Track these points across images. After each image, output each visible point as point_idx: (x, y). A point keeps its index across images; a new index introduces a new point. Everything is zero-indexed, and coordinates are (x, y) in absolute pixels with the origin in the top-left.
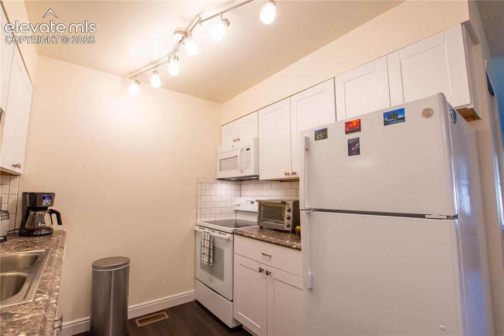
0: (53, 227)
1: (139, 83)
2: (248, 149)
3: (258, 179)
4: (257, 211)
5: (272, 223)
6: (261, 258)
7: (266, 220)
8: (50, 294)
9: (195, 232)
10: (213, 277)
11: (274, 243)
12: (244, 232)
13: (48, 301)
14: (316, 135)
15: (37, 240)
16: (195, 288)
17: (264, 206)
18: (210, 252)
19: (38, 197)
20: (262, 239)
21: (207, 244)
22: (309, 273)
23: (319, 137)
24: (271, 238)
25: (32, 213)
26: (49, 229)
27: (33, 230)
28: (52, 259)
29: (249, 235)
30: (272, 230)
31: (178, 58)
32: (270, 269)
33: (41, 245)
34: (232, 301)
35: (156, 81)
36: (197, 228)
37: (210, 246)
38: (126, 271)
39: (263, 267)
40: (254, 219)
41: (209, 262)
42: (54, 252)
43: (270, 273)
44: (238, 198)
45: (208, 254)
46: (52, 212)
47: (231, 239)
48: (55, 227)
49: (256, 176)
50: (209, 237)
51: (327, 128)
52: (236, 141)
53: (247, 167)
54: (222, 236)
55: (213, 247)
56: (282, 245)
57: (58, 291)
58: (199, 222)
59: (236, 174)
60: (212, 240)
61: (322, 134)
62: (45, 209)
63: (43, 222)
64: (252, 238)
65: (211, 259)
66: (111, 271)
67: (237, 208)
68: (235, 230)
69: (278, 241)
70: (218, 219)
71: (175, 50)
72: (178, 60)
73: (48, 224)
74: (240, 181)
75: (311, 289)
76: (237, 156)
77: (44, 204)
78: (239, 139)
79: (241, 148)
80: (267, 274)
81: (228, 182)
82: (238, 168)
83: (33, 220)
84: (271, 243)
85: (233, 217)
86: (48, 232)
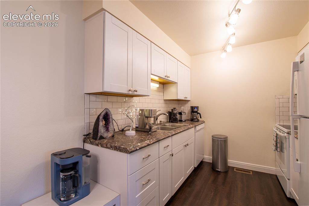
10: (281, 161)
19: (193, 108)
27: (193, 119)
34: (289, 179)
37: (277, 140)
41: (276, 150)
46: (198, 113)
47: (288, 137)
48: (199, 119)
60: (278, 137)
62: (196, 112)
73: (197, 118)
77: (196, 110)
83: (193, 116)
86: (197, 120)
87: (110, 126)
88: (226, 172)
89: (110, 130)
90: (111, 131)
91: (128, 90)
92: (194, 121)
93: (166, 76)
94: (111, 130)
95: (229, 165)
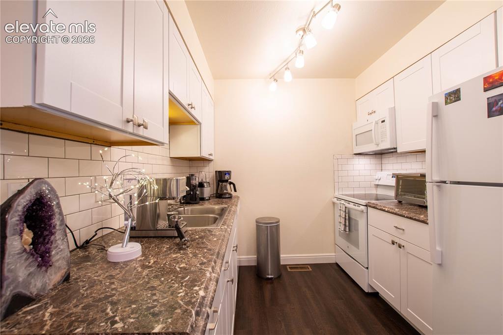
0: (232, 193)
1: (277, 81)
2: (383, 121)
3: (396, 151)
4: (394, 185)
5: (411, 198)
6: (394, 231)
7: (405, 195)
8: (228, 226)
9: (334, 203)
10: (350, 245)
11: (407, 217)
12: (377, 205)
13: (226, 229)
14: (446, 98)
15: (224, 200)
16: (335, 253)
17: (402, 180)
18: (345, 222)
19: (223, 173)
20: (395, 212)
21: (343, 215)
22: (438, 248)
23: (451, 100)
24: (404, 212)
25: (220, 184)
26: (230, 194)
27: (222, 195)
28: (230, 211)
29: (382, 207)
30: (411, 204)
31: (303, 51)
32: (403, 243)
33: (226, 203)
34: (367, 268)
35: (288, 76)
36: (335, 200)
37: (345, 216)
38: (278, 227)
39: (396, 240)
40: (392, 193)
41: (345, 230)
42: (231, 207)
43: (403, 246)
44: (378, 173)
45: (343, 223)
46: (231, 183)
47: (365, 211)
48: (233, 193)
49: (395, 149)
50: (344, 208)
51: (460, 89)
52: (371, 114)
53: (383, 139)
54: (356, 208)
55: (349, 217)
56: (415, 220)
57: (232, 226)
58: (337, 194)
59: (372, 148)
60: (348, 212)
61: (454, 96)
62: (227, 181)
63: (227, 190)
64: (384, 211)
65: (347, 228)
66: (267, 226)
67: (377, 183)
68: (369, 202)
69: (412, 215)
70: (356, 193)
71: (300, 45)
72: (303, 53)
73: (229, 191)
74: (380, 154)
75: (440, 265)
76: (372, 130)
77: (226, 178)
78: (375, 112)
79: (376, 121)
80: (400, 246)
81: (366, 157)
82: (373, 142)
83: (222, 188)
84: (404, 216)
85: (374, 192)
86: (229, 196)
87: (54, 245)
88: (279, 277)
89: (54, 259)
90: (58, 260)
91: (125, 119)
92: (224, 198)
93: (189, 105)
94: (58, 257)
95: (282, 263)
